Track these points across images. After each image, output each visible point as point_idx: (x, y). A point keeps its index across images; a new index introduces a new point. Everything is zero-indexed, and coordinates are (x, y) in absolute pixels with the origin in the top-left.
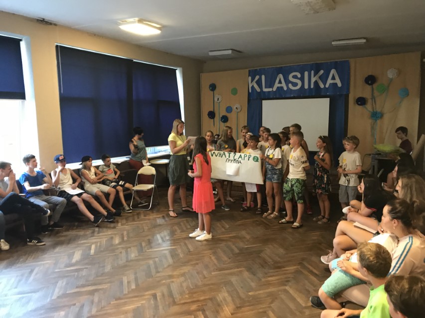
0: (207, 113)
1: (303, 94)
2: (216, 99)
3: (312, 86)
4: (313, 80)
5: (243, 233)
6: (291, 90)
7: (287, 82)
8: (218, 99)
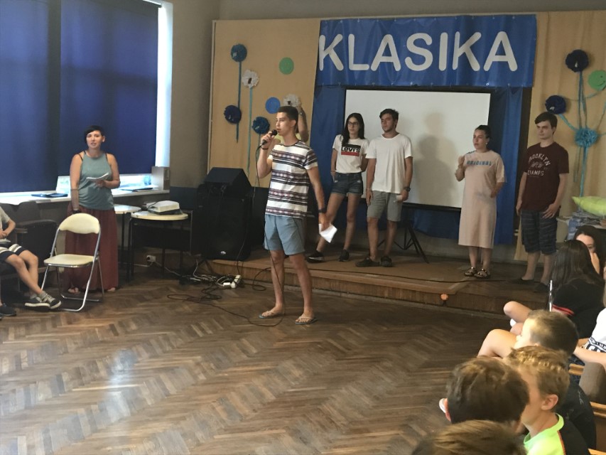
0: (223, 110)
1: (433, 82)
2: (245, 80)
3: (455, 66)
4: (458, 52)
5: (288, 364)
6: (410, 70)
7: (403, 52)
8: (250, 80)
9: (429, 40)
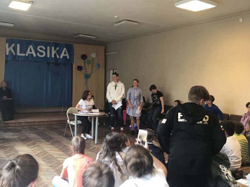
1: (46, 61)
3: (53, 56)
4: (53, 52)
6: (39, 57)
7: (36, 51)
9: (44, 48)
